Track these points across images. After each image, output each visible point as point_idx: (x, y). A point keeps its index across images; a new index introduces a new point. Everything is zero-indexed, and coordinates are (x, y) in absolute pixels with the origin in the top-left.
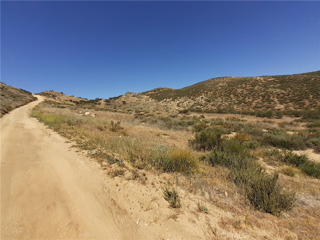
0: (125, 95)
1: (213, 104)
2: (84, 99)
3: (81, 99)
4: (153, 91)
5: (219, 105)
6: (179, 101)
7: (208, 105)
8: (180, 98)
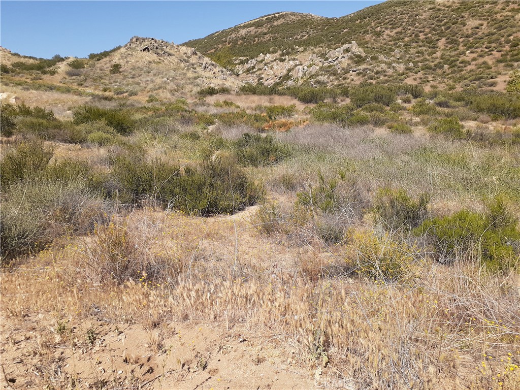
0: (126, 45)
1: (364, 70)
2: (25, 57)
3: (16, 60)
4: (253, 25)
5: (377, 73)
6: (294, 59)
7: (351, 72)
8: (305, 50)
